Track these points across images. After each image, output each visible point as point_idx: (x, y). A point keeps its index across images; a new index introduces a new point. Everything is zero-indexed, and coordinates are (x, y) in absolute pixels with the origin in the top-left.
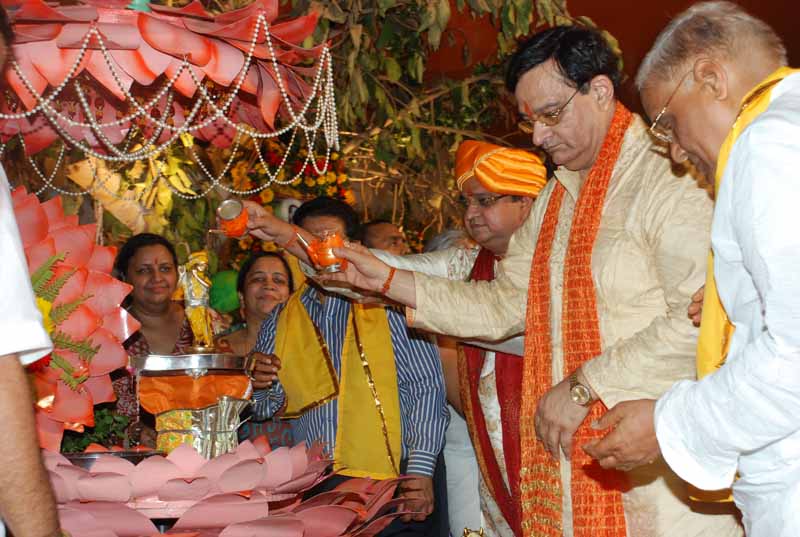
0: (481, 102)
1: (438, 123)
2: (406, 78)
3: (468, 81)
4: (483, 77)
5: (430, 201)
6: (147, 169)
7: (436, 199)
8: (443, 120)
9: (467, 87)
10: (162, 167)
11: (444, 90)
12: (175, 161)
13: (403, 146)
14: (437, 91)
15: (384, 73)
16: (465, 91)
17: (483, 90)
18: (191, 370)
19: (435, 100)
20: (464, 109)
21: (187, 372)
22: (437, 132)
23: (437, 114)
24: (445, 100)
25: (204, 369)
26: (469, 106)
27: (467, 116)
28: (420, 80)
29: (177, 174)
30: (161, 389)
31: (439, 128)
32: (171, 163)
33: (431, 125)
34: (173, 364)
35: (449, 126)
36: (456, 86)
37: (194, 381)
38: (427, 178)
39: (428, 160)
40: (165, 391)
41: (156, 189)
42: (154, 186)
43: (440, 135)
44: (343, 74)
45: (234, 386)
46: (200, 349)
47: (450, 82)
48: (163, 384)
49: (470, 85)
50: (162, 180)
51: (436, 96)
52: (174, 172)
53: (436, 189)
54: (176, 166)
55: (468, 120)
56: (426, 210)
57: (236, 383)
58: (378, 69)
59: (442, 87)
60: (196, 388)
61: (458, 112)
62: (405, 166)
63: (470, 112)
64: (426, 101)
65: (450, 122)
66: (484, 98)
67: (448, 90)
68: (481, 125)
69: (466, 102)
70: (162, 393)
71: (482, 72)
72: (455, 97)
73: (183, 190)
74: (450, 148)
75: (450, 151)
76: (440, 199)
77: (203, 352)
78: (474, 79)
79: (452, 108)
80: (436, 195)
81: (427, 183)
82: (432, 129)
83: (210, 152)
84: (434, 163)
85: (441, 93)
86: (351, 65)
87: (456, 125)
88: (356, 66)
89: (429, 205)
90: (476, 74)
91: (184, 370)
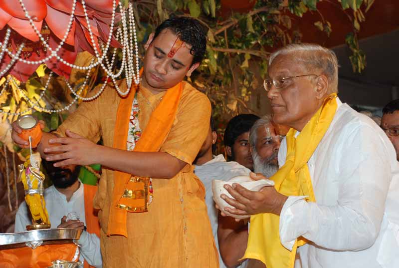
0: (262, 28)
1: (231, 47)
2: (204, 14)
3: (251, 13)
4: (262, 9)
5: (228, 105)
6: (10, 96)
7: (232, 104)
8: (234, 44)
9: (251, 18)
10: (22, 94)
11: (234, 21)
12: (32, 88)
13: (206, 66)
14: (228, 23)
15: (188, 11)
16: (250, 21)
17: (263, 19)
18: (30, 242)
19: (228, 30)
20: (249, 34)
21: (27, 245)
22: (231, 53)
23: (230, 39)
24: (235, 29)
25: (39, 241)
26: (254, 32)
27: (252, 39)
28: (214, 15)
29: (34, 98)
30: (8, 259)
31: (233, 51)
32: (29, 90)
33: (225, 48)
34: (15, 239)
35: (239, 48)
36: (243, 17)
37: (33, 251)
38: (225, 88)
39: (226, 75)
40: (12, 260)
41: (19, 109)
42: (17, 109)
43: (233, 55)
44: (155, 15)
45: (65, 253)
46: (38, 226)
47: (238, 14)
48: (9, 255)
49: (254, 17)
50: (23, 103)
51: (228, 26)
52: (31, 97)
53: (232, 96)
54: (34, 92)
55: (253, 43)
56: (226, 112)
57: (66, 250)
58: (183, 9)
59: (232, 19)
60: (35, 255)
61: (245, 37)
62: (209, 81)
63: (254, 36)
64: (220, 31)
65: (240, 45)
66: (265, 26)
67: (237, 21)
68: (264, 46)
69: (251, 29)
70: (9, 261)
71: (262, 6)
72: (243, 25)
73: (40, 110)
74: (241, 64)
75: (242, 66)
76: (235, 103)
77: (40, 228)
78: (256, 11)
79: (241, 34)
80: (232, 101)
81: (224, 92)
82: (227, 51)
83: (61, 80)
84: (231, 77)
85: (231, 24)
86: (159, 7)
87: (244, 47)
88: (163, 8)
89: (228, 108)
90: (257, 7)
91: (24, 243)
